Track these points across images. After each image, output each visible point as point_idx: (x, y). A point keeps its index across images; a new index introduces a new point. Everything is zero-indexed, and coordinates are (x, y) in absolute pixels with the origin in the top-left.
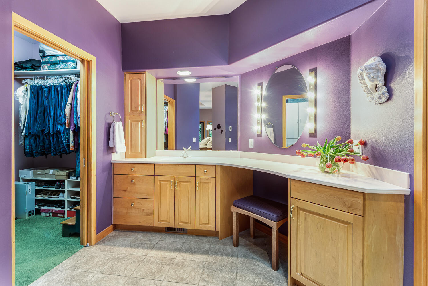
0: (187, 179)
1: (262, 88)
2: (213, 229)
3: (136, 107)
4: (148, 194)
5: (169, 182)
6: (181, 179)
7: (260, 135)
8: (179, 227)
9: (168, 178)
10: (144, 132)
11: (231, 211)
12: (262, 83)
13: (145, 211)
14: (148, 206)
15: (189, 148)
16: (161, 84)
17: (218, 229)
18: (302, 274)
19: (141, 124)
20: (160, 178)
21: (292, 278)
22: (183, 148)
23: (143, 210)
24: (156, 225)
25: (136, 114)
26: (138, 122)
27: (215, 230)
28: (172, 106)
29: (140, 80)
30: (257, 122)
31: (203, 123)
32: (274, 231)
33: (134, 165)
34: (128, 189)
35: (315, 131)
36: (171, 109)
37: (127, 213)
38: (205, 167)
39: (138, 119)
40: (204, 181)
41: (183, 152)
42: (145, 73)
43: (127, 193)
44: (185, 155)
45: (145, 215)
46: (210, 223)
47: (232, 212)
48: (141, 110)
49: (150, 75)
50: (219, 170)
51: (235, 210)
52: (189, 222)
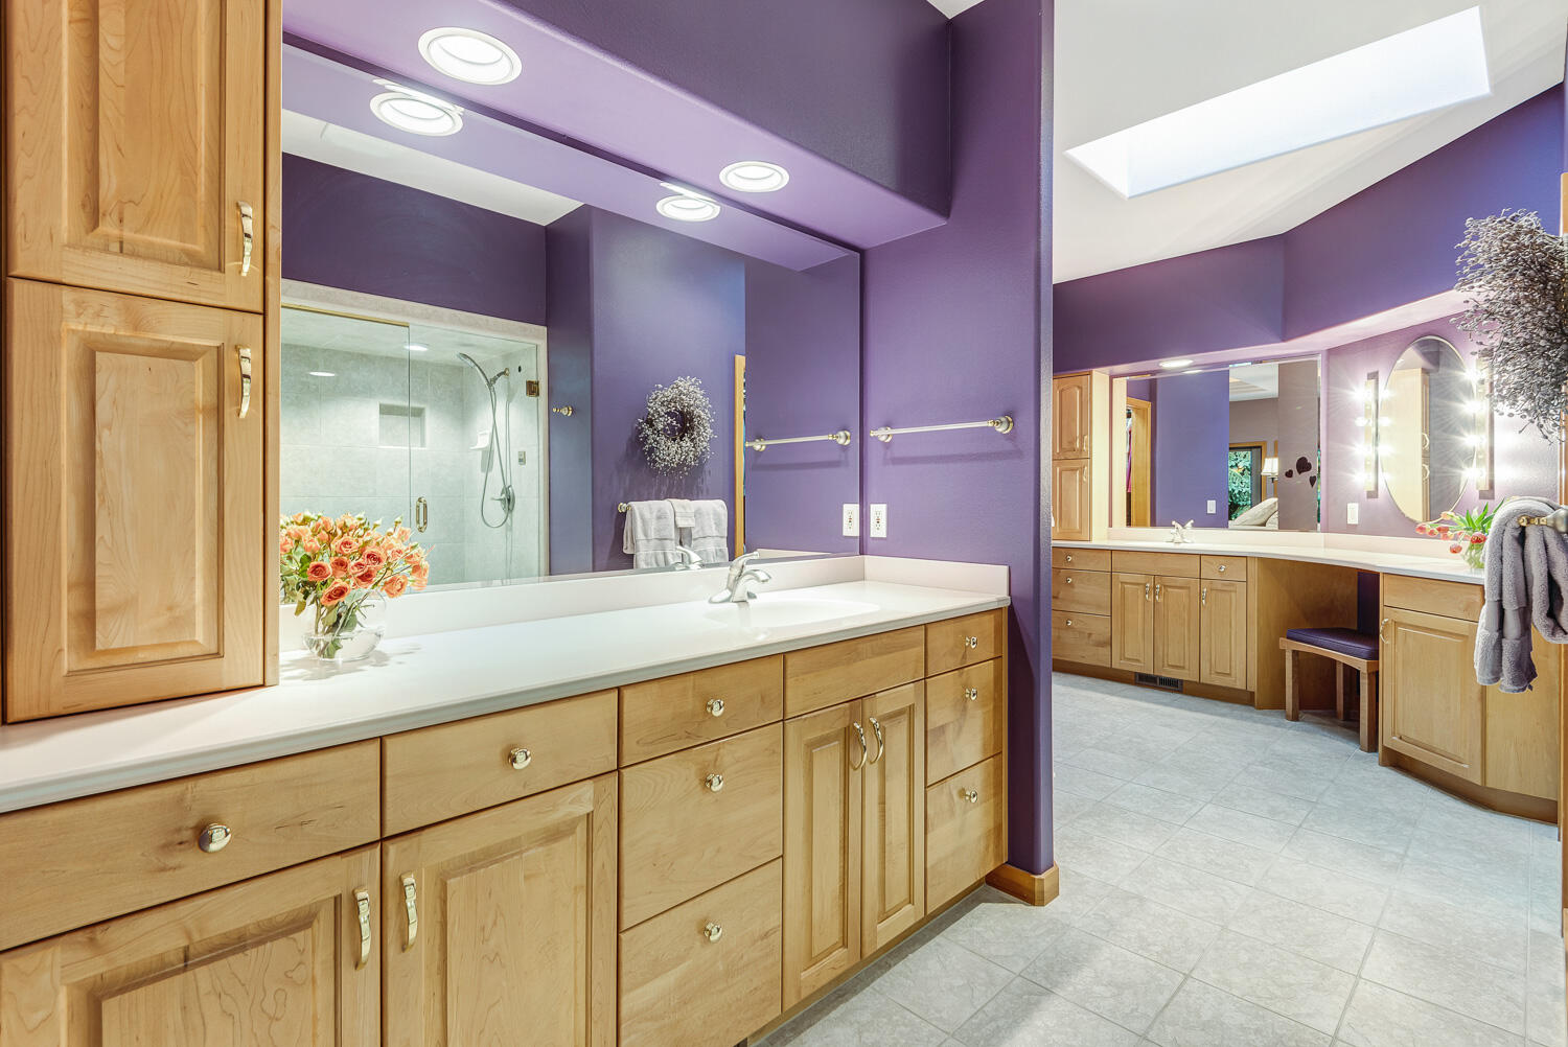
0: (1180, 581)
1: (1377, 383)
2: (1240, 685)
3: (1072, 442)
4: (1099, 607)
5: (1141, 587)
6: (1168, 582)
7: (1373, 495)
8: (1164, 675)
9: (1140, 579)
10: (1086, 490)
11: (1281, 648)
12: (1377, 373)
13: (1093, 637)
14: (1100, 628)
15: (1189, 524)
16: (1121, 385)
17: (1253, 687)
18: (1400, 738)
19: (1081, 474)
20: (1124, 577)
21: (1386, 749)
22: (1174, 523)
23: (1090, 634)
24: (1116, 665)
25: (1070, 455)
26: (1074, 470)
27: (1244, 688)
28: (1144, 417)
29: (1080, 388)
30: (1366, 465)
31: (1260, 447)
32: (1364, 678)
33: (1072, 551)
34: (1061, 596)
35: (1492, 485)
36: (1140, 425)
37: (1059, 637)
38: (1222, 560)
39: (1075, 464)
40: (1219, 587)
41: (1174, 530)
42: (1090, 374)
43: (1058, 603)
44: (1178, 538)
45: (1094, 645)
46: (1233, 674)
47: (1284, 651)
48: (1082, 446)
49: (1100, 376)
50: (1254, 567)
51: (1289, 646)
52: (1187, 667)
